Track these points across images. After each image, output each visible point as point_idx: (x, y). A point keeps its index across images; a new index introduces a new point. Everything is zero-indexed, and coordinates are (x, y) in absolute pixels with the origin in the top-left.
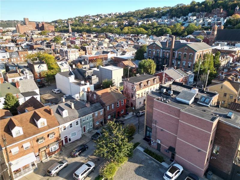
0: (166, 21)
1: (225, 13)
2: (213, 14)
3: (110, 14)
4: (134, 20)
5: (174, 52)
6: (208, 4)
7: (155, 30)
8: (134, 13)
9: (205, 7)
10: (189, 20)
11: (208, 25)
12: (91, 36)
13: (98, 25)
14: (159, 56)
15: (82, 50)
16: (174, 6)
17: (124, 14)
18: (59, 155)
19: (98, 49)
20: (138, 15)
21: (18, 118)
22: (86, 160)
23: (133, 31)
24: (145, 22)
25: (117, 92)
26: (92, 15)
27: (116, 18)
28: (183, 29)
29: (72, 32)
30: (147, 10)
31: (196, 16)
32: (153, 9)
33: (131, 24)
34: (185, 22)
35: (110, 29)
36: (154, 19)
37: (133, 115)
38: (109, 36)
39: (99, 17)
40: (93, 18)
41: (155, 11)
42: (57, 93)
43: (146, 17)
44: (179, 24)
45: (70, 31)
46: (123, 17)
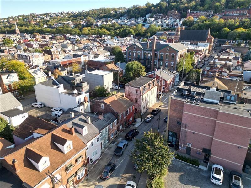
0: (126, 21)
1: (179, 15)
2: (169, 15)
3: (62, 13)
4: (92, 20)
5: (156, 53)
6: (163, 6)
7: (118, 31)
8: (89, 12)
9: (160, 9)
10: (148, 21)
11: (166, 26)
12: (46, 37)
13: (50, 25)
14: (140, 57)
15: (47, 54)
16: (130, 7)
17: (78, 13)
18: (86, 181)
19: (65, 52)
20: (93, 15)
21: (36, 145)
22: (121, 180)
23: (94, 32)
24: (105, 23)
25: (124, 99)
26: (39, 14)
27: (69, 17)
28: (145, 30)
29: (20, 33)
30: (103, 10)
31: (154, 17)
32: (109, 10)
33: (89, 25)
34: (144, 23)
35: (67, 30)
36: (113, 20)
37: (141, 121)
38: (68, 37)
39: (49, 16)
40: (41, 17)
41: (112, 12)
42: (39, 107)
43: (104, 17)
44: (140, 25)
45: (18, 32)
46: (78, 17)
